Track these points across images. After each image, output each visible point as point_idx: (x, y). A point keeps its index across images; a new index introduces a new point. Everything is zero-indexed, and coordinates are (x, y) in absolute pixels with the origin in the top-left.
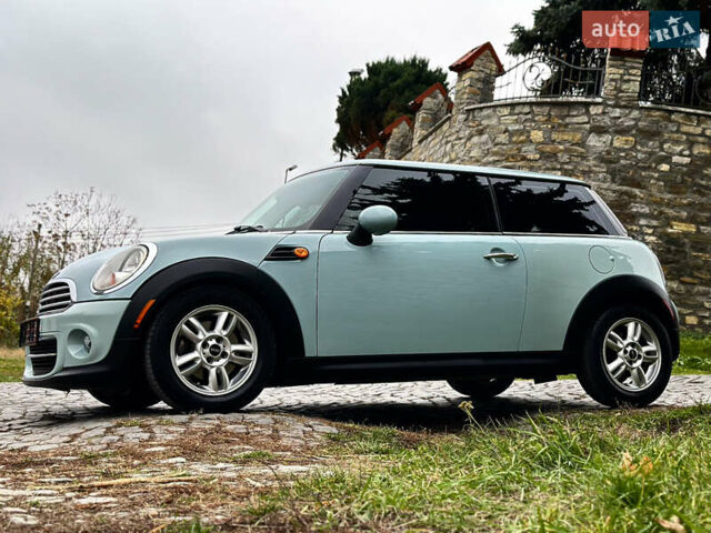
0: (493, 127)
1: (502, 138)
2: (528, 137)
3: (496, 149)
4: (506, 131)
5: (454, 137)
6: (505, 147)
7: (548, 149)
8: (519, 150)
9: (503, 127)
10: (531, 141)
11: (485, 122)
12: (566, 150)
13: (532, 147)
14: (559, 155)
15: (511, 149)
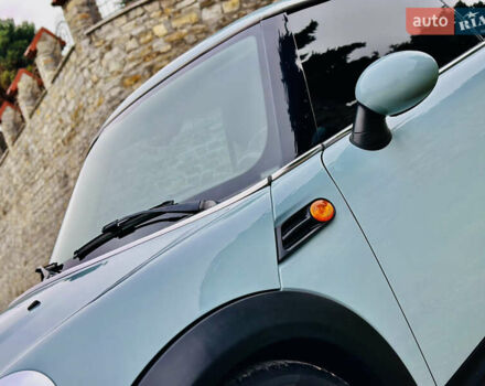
0: (118, 39)
1: (132, 44)
2: (153, 34)
3: (130, 56)
4: (131, 37)
5: (87, 62)
6: (137, 51)
7: (174, 37)
8: (151, 48)
9: (127, 35)
10: (157, 37)
11: (109, 38)
12: (191, 32)
13: (161, 41)
14: (186, 38)
15: (144, 51)
